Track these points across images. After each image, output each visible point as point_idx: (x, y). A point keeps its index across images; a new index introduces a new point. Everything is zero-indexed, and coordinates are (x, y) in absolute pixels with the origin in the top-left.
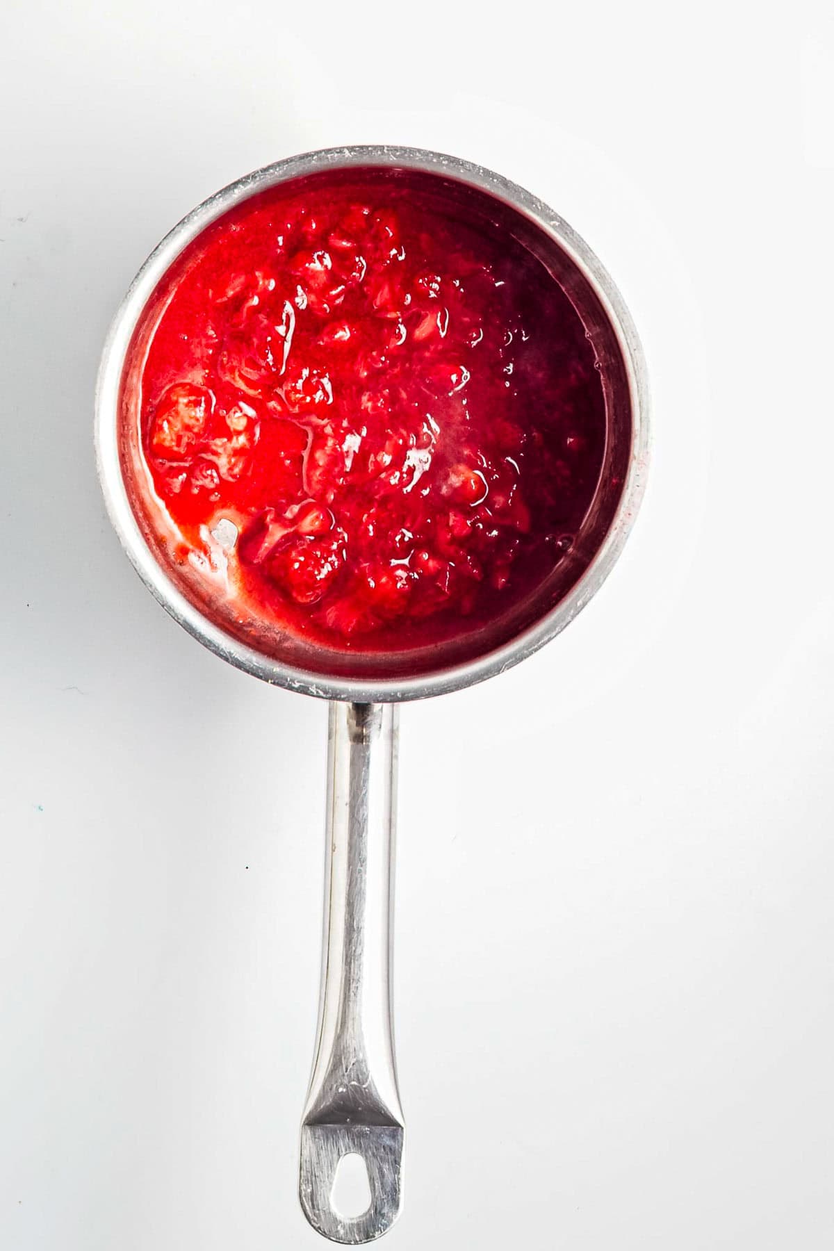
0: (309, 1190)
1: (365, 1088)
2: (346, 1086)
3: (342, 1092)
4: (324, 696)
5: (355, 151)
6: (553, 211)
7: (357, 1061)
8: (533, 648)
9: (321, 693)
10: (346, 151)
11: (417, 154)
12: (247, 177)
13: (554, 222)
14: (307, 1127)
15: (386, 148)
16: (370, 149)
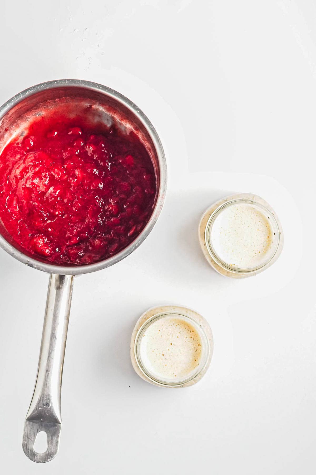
0: (26, 443)
1: (48, 409)
2: (42, 408)
3: (40, 409)
4: (45, 271)
5: (70, 81)
6: (137, 107)
7: (46, 399)
8: (119, 259)
9: (44, 270)
10: (67, 81)
11: (92, 84)
12: (32, 87)
13: (138, 111)
14: (27, 421)
15: (81, 81)
16: (75, 81)
